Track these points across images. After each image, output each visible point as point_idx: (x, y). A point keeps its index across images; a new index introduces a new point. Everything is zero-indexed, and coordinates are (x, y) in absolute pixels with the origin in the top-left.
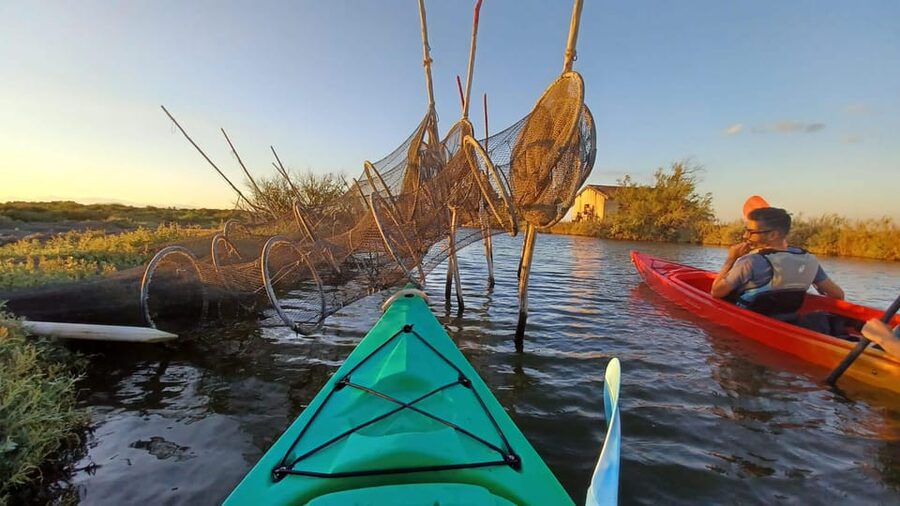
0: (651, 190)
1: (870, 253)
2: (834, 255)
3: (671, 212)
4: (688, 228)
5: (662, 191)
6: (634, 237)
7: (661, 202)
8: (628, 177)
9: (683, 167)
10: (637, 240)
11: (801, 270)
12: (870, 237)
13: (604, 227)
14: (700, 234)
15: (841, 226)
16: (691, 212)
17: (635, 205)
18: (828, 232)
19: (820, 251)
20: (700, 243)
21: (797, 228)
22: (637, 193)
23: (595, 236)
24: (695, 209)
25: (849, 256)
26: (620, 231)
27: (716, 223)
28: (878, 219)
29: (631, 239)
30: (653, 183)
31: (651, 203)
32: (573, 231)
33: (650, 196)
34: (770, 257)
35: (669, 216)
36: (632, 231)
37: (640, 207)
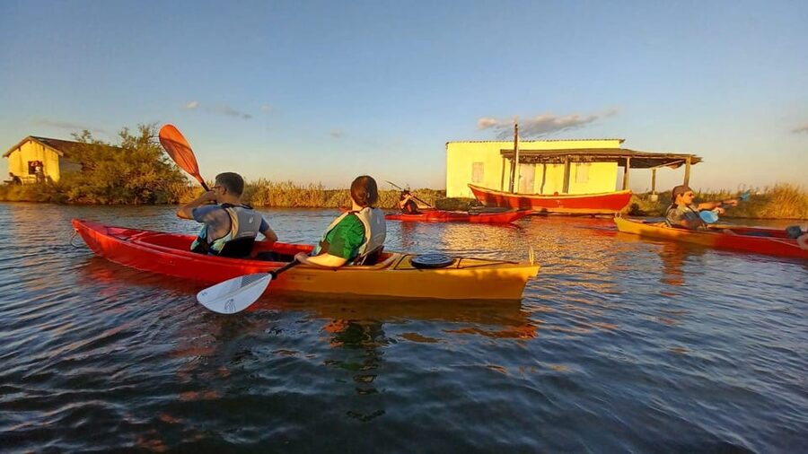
0: (118, 150)
1: (285, 203)
2: (267, 206)
3: (144, 174)
4: (163, 190)
5: (131, 152)
6: (103, 201)
7: (131, 163)
8: (86, 133)
9: (151, 130)
10: (107, 203)
11: (251, 221)
12: (284, 193)
13: (58, 189)
14: (176, 195)
15: (268, 187)
16: (163, 174)
17: (101, 165)
18: (262, 191)
19: (260, 204)
20: (176, 203)
21: (248, 189)
22: (101, 151)
23: (48, 201)
24: (168, 172)
25: (275, 207)
26: (82, 195)
27: (189, 185)
28: (286, 181)
29: (99, 204)
30: (118, 142)
31: (119, 164)
32: (11, 196)
33: (117, 157)
34: (230, 210)
35: (142, 178)
36: (99, 194)
37: (107, 167)
